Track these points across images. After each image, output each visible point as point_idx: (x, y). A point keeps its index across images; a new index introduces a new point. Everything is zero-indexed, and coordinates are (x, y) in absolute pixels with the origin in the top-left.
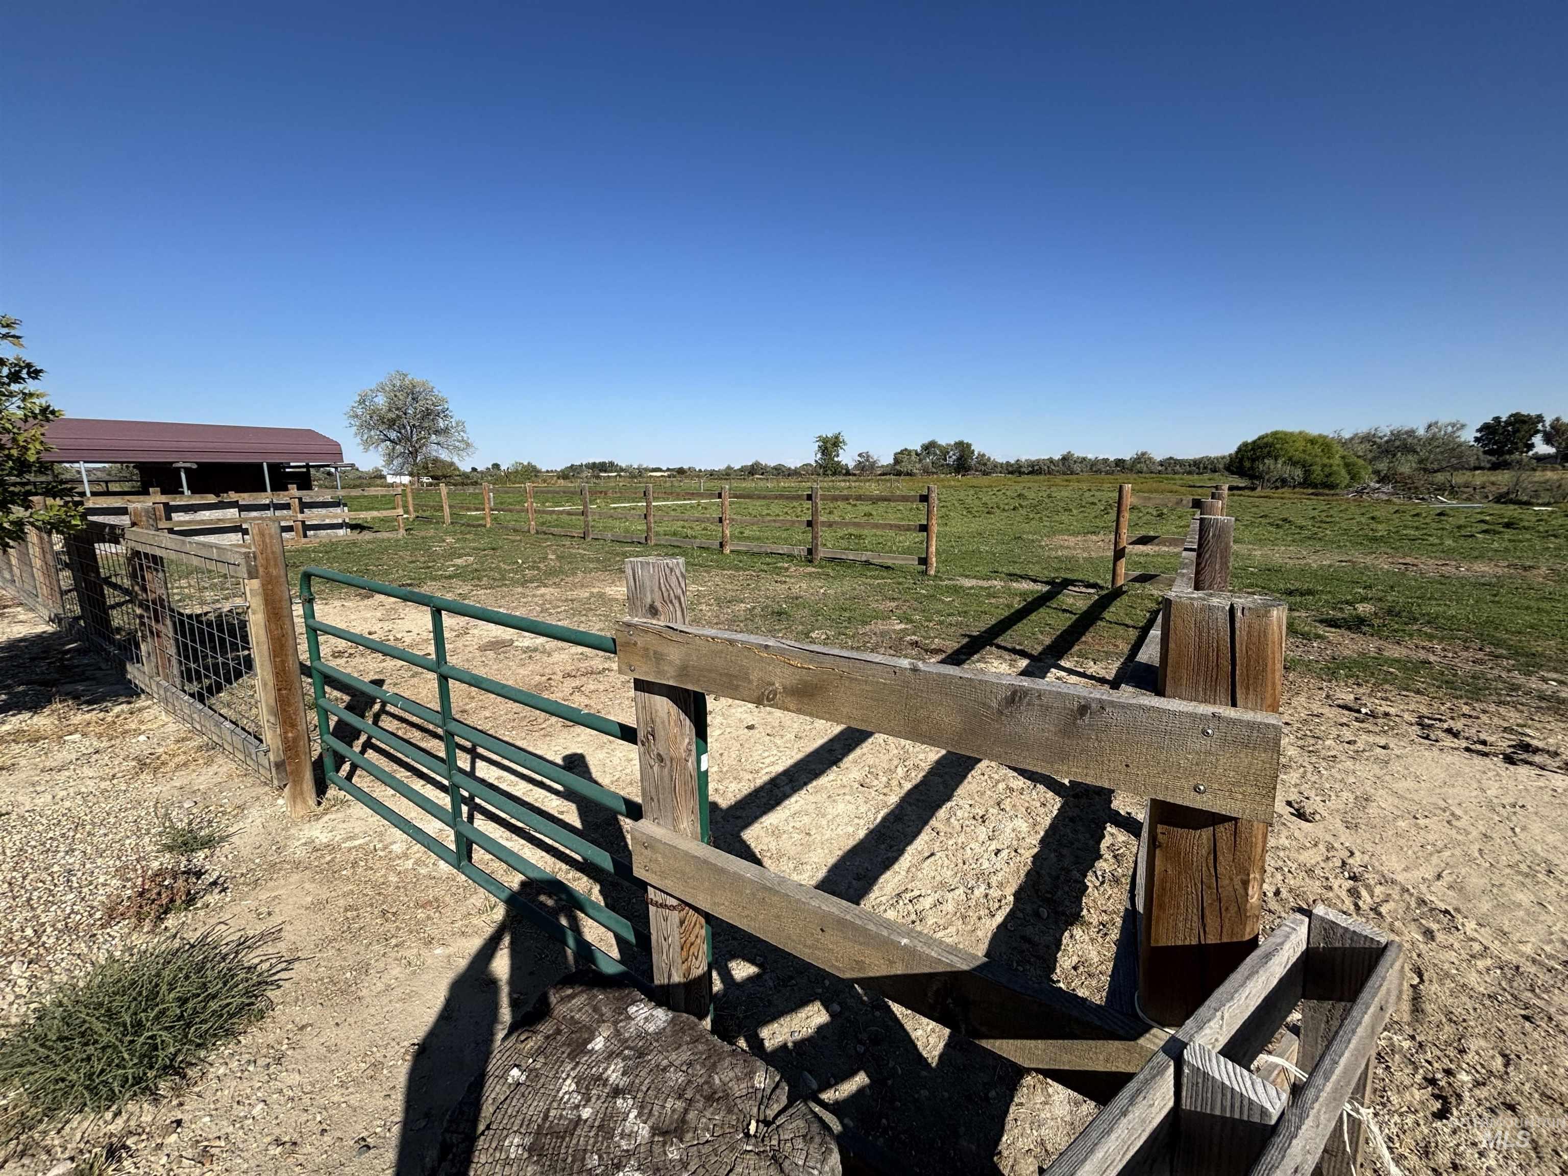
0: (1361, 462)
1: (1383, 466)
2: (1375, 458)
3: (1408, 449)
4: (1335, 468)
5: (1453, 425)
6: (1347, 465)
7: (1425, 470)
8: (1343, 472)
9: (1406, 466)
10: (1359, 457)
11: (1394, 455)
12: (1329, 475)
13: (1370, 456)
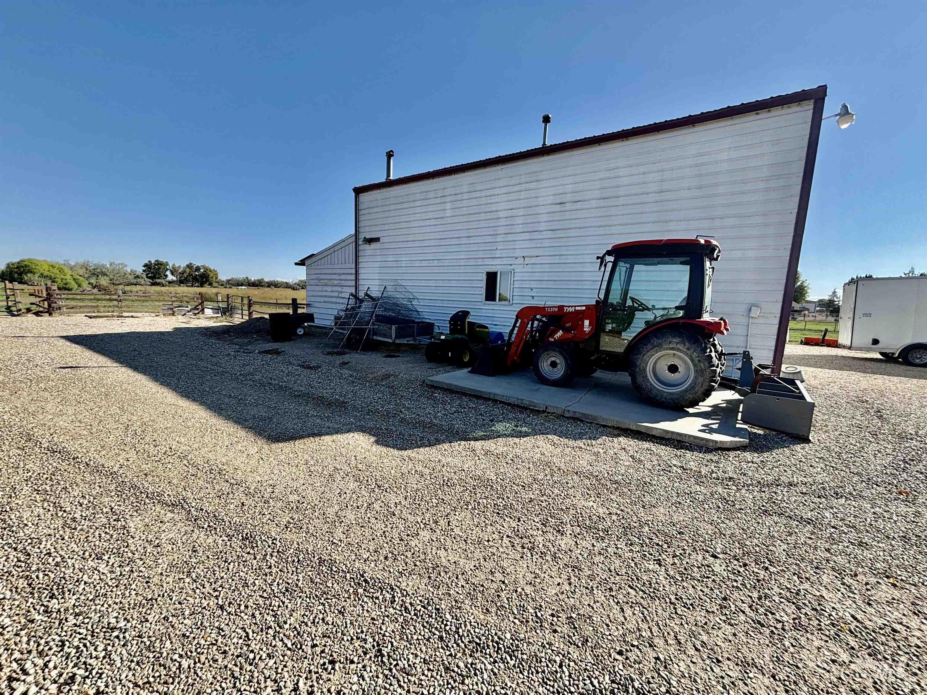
0: (81, 278)
1: (93, 281)
2: (89, 277)
3: (104, 274)
4: (68, 281)
5: (122, 264)
6: (74, 279)
7: (114, 284)
8: (73, 282)
9: (104, 281)
10: (80, 276)
11: (98, 276)
12: (66, 284)
13: (86, 276)
